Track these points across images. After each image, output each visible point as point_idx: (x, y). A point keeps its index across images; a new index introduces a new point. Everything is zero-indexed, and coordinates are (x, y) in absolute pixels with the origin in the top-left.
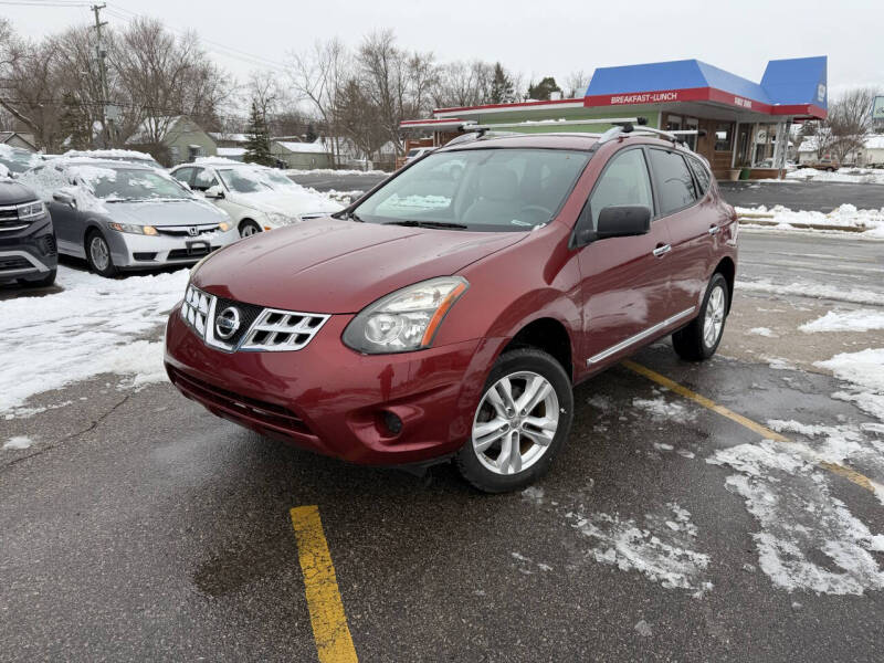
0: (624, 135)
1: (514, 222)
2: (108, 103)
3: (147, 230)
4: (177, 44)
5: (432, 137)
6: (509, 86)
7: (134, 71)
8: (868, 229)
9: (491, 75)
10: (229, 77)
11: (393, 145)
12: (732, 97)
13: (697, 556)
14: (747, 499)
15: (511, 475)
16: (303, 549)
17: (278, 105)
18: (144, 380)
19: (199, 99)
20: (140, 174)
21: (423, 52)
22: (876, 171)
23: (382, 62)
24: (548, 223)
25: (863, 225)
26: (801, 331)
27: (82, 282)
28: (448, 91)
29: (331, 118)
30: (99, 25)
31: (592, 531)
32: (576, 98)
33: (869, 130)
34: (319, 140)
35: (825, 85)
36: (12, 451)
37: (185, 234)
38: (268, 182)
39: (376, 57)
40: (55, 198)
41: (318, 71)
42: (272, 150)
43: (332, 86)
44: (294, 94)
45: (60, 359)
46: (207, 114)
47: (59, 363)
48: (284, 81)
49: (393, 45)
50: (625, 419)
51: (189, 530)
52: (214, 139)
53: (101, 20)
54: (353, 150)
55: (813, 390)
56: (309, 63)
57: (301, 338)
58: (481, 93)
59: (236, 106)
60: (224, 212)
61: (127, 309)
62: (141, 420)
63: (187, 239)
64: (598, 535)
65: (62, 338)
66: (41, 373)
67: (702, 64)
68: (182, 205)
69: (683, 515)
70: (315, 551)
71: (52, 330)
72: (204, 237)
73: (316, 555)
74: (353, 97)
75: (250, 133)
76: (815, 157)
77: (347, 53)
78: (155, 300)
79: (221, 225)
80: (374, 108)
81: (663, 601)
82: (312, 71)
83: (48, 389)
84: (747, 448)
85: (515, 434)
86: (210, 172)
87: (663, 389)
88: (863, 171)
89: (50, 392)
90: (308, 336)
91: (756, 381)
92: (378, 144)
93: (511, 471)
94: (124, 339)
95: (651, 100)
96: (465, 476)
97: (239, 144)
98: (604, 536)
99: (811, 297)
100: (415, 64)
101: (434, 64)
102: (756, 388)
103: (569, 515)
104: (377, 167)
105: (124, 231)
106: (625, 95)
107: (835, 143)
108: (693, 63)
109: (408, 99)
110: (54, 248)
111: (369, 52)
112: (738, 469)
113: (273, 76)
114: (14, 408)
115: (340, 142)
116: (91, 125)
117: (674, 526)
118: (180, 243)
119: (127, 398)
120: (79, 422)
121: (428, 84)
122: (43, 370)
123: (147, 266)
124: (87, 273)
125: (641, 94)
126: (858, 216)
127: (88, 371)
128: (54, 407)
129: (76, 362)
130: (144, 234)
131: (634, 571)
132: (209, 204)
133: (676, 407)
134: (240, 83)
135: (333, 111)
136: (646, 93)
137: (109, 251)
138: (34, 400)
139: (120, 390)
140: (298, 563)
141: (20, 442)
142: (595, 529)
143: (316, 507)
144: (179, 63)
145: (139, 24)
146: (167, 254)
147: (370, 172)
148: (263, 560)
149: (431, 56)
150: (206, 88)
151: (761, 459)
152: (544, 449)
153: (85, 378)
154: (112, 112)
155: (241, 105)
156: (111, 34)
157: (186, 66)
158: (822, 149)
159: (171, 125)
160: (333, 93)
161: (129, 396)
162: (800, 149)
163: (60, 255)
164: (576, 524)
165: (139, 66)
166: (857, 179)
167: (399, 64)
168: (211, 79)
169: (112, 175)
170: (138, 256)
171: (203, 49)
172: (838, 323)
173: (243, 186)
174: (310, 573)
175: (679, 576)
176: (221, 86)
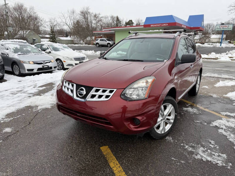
0: (180, 34)
1: (157, 59)
2: (9, 26)
3: (31, 62)
4: (28, 10)
5: (102, 36)
6: (120, 22)
7: (16, 17)
8: (219, 59)
9: (115, 19)
10: (43, 19)
11: (90, 38)
12: (181, 25)
13: (223, 155)
14: (227, 136)
15: (163, 133)
16: (109, 161)
17: (57, 27)
18: (41, 108)
19: (35, 25)
20: (25, 46)
21: (97, 13)
22: (214, 44)
23: (86, 15)
24: (168, 59)
25: (217, 58)
26: (215, 87)
27: (12, 78)
28: (104, 23)
29: (72, 30)
30: (6, 4)
31: (190, 149)
32: (140, 25)
33: (211, 33)
34: (69, 36)
35: (204, 22)
36: (6, 133)
37: (42, 63)
38: (63, 48)
39: (85, 14)
40: (2, 54)
41: (69, 18)
42: (57, 39)
43: (72, 22)
44: (62, 24)
45: (12, 102)
46: (37, 30)
47: (12, 103)
48: (59, 21)
49: (89, 11)
50: (183, 114)
51: (71, 157)
52: (40, 36)
53: (6, 3)
54: (79, 39)
55: (227, 103)
56: (66, 15)
57: (107, 97)
58: (113, 24)
59: (45, 27)
60: (52, 57)
61: (28, 86)
62: (44, 120)
63: (42, 65)
64: (193, 150)
65: (11, 95)
66: (8, 107)
67: (174, 16)
68: (40, 55)
69: (213, 142)
70: (113, 161)
71: (7, 93)
72: (47, 64)
73: (114, 163)
74: (78, 25)
75: (50, 35)
76: (199, 40)
77: (76, 13)
78: (35, 83)
79: (52, 61)
80: (84, 28)
81: (220, 170)
82: (67, 18)
83: (12, 112)
84: (219, 121)
85: (164, 121)
86: (46, 45)
87: (189, 104)
88: (211, 44)
89: (12, 113)
90: (109, 96)
91: (212, 101)
92: (86, 37)
93: (163, 132)
94: (30, 95)
95: (161, 26)
96: (151, 135)
97: (47, 38)
98: (194, 151)
99: (212, 77)
100: (95, 16)
101: (100, 16)
102: (213, 103)
103: (182, 144)
104: (86, 44)
105: (24, 63)
106: (158, 24)
107: (203, 37)
108: (172, 16)
109: (94, 25)
110: (4, 68)
111: (82, 13)
112: (220, 127)
113: (56, 19)
114: (2, 118)
115: (75, 37)
116: (3, 33)
117: (212, 146)
118: (40, 66)
119: (37, 114)
120: (24, 122)
121: (99, 21)
122: (8, 106)
123: (31, 73)
124: (13, 75)
125: (159, 24)
126: (216, 55)
127: (22, 105)
128: (15, 118)
129: (18, 103)
130: (30, 64)
131: (208, 161)
132: (47, 55)
133: (195, 110)
134: (46, 21)
135: (73, 29)
136: (160, 24)
137: (19, 69)
138: (8, 115)
139: (34, 111)
140: (109, 166)
141: (8, 130)
142: (191, 148)
143: (107, 146)
144: (29, 15)
145: (17, 4)
146: (37, 70)
147: (84, 45)
148: (98, 166)
149: (99, 14)
150: (37, 22)
151: (225, 124)
152: (171, 125)
153: (22, 108)
154: (10, 29)
155: (47, 27)
156: (9, 7)
157: (31, 16)
158: (200, 38)
159: (27, 33)
160: (73, 24)
161: (37, 113)
162: (195, 38)
163: (6, 71)
164: (185, 147)
165: (17, 16)
166: (212, 46)
167: (91, 16)
168: (38, 20)
169: (18, 47)
170: (28, 70)
171: (36, 11)
172: (223, 84)
173: (56, 49)
174: (114, 169)
175: (221, 162)
176: (41, 22)
